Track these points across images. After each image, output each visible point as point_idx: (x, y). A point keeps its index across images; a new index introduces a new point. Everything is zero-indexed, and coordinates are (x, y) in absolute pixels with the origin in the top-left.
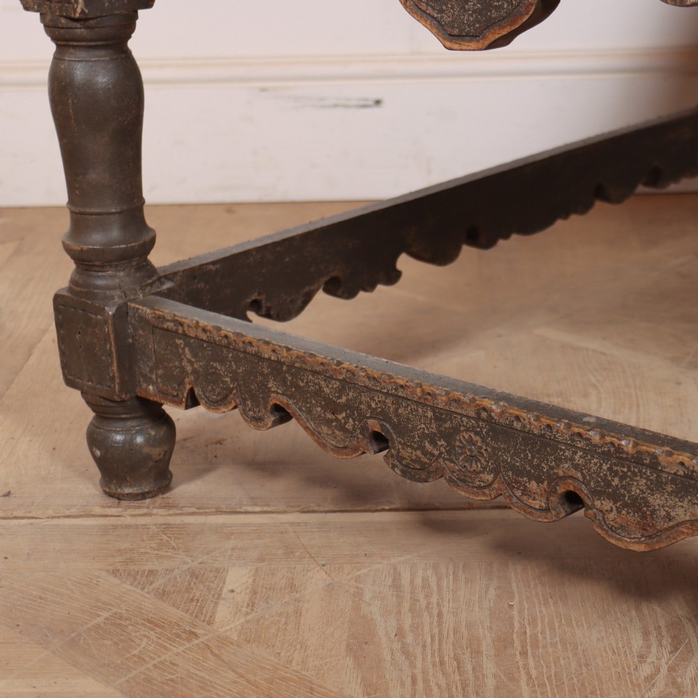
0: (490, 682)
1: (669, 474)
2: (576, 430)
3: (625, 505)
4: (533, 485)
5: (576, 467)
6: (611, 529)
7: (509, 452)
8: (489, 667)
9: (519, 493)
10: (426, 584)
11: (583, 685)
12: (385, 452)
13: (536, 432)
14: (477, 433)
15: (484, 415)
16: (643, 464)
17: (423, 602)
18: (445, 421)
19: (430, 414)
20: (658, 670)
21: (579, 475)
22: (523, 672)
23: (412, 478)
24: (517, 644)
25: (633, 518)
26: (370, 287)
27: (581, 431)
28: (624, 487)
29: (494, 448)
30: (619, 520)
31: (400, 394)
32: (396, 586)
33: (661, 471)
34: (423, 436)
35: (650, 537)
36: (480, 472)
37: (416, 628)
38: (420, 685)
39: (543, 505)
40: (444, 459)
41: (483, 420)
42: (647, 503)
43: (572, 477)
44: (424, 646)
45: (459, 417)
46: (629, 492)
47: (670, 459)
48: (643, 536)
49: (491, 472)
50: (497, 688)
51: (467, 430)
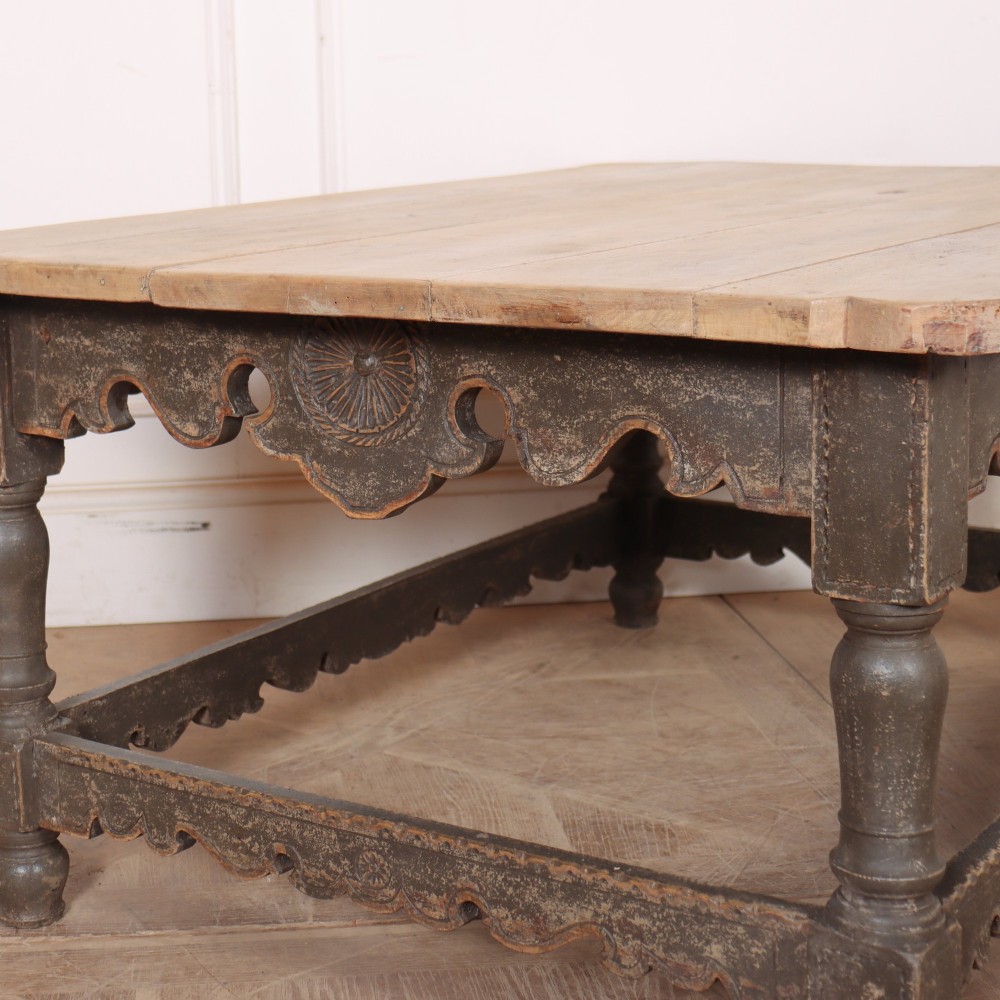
1: (559, 882)
2: (472, 846)
3: (519, 912)
4: (433, 898)
5: (473, 879)
6: (507, 934)
7: (410, 868)
9: (419, 906)
12: (290, 872)
13: (435, 849)
14: (379, 852)
15: (386, 835)
16: (534, 874)
18: (349, 842)
19: (334, 836)
21: (476, 886)
23: (317, 896)
25: (528, 923)
26: (235, 715)
27: (477, 846)
28: (518, 896)
29: (395, 865)
30: (514, 927)
31: (305, 818)
33: (552, 880)
34: (327, 857)
35: (544, 940)
36: (382, 888)
39: (443, 915)
40: (348, 877)
41: (385, 840)
42: (539, 909)
43: (469, 889)
45: (362, 838)
46: (523, 900)
47: (559, 869)
48: (536, 939)
49: (393, 887)
51: (370, 850)
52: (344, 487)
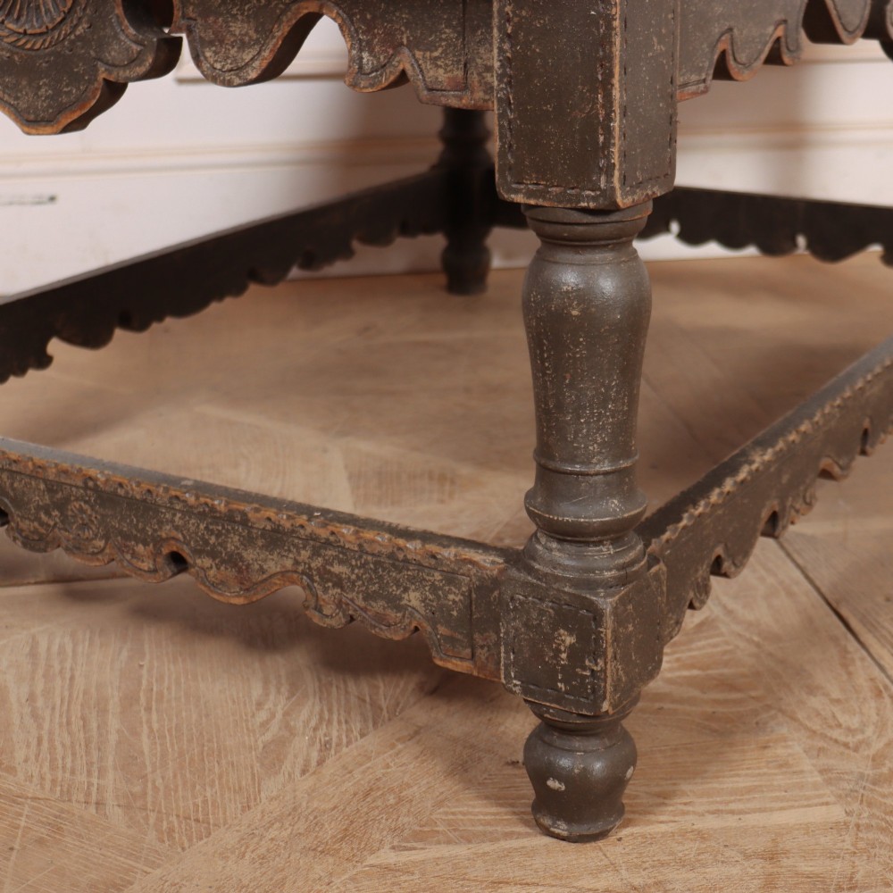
0: (113, 738)
1: (258, 529)
2: (174, 493)
3: (223, 562)
4: (140, 548)
5: (177, 528)
6: (213, 585)
7: (116, 518)
8: (114, 723)
9: (128, 557)
10: (62, 651)
11: (201, 733)
12: (6, 526)
13: (138, 497)
14: (86, 502)
15: (91, 484)
16: (235, 522)
17: (57, 667)
18: (56, 492)
19: (42, 486)
20: (273, 715)
21: (180, 536)
22: (145, 727)
23: (33, 549)
24: (143, 699)
25: (231, 573)
26: (21, 371)
27: (178, 494)
28: (220, 544)
29: (102, 516)
30: (218, 576)
31: (14, 469)
32: (33, 654)
33: (251, 527)
34: (38, 508)
35: (247, 590)
36: (92, 539)
37: (47, 693)
38: (45, 745)
39: (151, 566)
40: (60, 529)
41: (90, 489)
42: (241, 558)
43: (173, 538)
44: (53, 709)
45: (68, 487)
46: (225, 548)
47: (258, 515)
48: (241, 589)
49: (102, 538)
50: (119, 743)
51: (77, 499)
52: (17, 98)
